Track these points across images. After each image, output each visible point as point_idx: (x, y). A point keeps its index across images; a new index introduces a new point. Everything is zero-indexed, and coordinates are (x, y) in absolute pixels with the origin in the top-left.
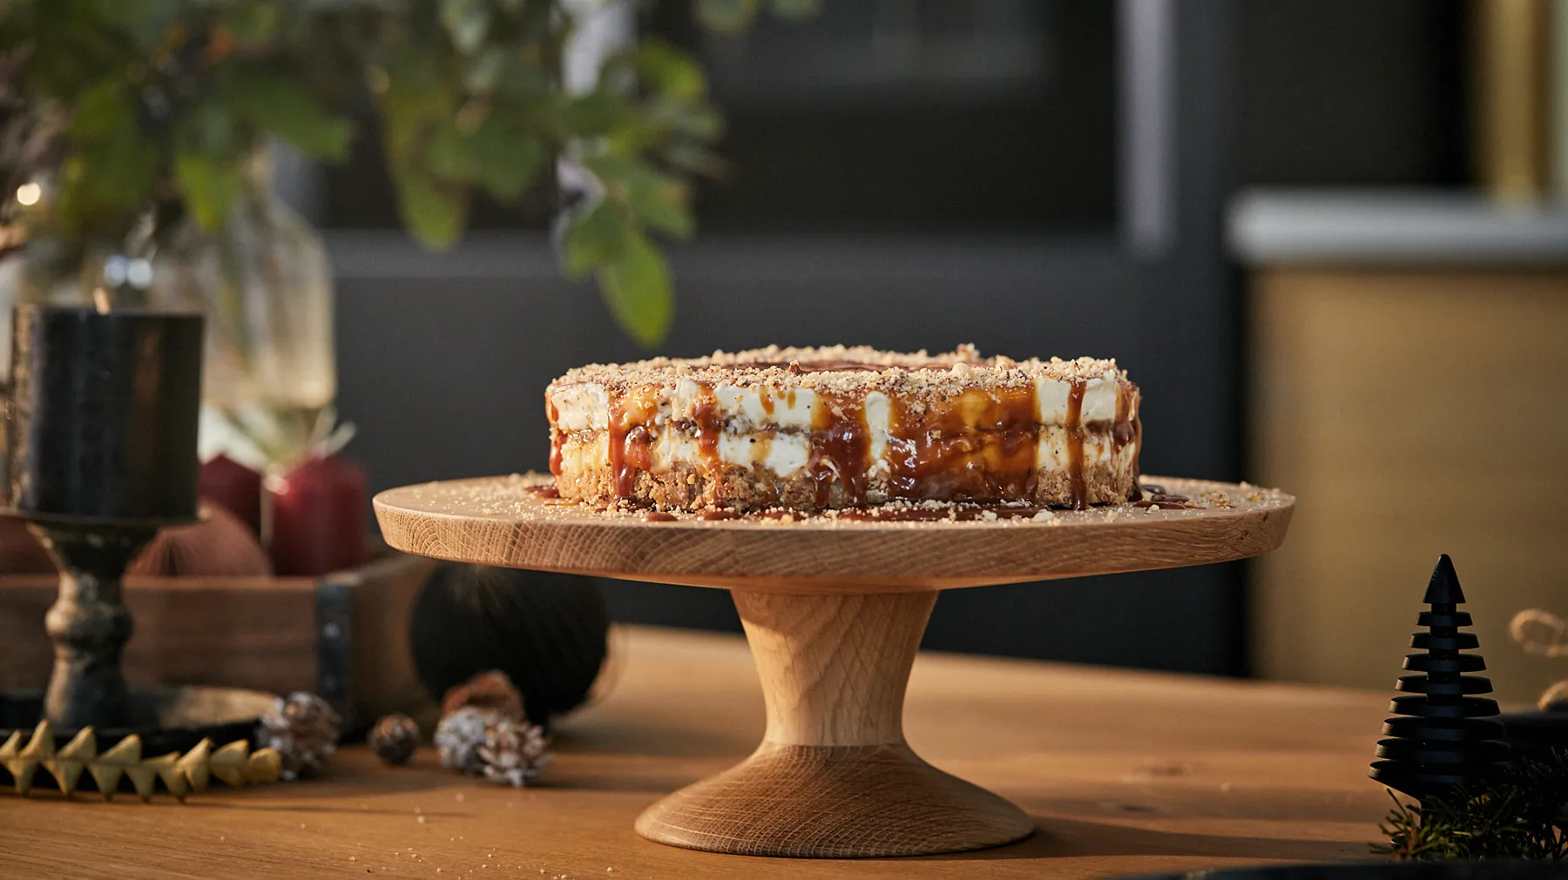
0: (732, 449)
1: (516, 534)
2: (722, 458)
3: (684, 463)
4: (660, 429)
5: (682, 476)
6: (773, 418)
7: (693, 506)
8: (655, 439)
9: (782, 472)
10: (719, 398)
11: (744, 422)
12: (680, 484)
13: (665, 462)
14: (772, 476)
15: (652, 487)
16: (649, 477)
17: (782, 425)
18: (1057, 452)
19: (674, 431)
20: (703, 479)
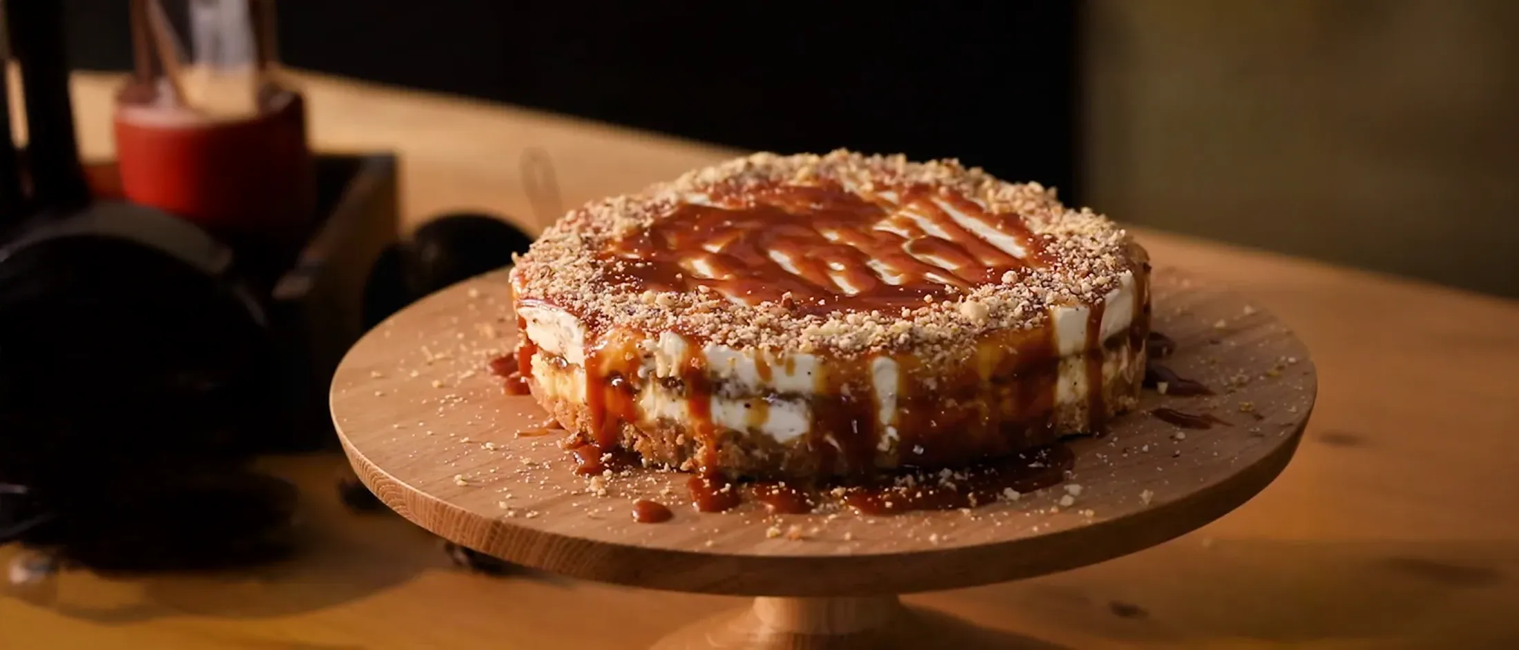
0: (725, 413)
1: (494, 532)
2: (715, 420)
3: (672, 421)
4: (643, 382)
5: (670, 434)
6: (770, 385)
7: (684, 466)
8: (638, 392)
9: (781, 438)
10: (709, 359)
11: (737, 386)
12: (668, 443)
13: (651, 417)
14: (769, 441)
15: (636, 439)
16: (632, 429)
17: (781, 390)
18: (1075, 384)
19: (660, 387)
20: (694, 442)
